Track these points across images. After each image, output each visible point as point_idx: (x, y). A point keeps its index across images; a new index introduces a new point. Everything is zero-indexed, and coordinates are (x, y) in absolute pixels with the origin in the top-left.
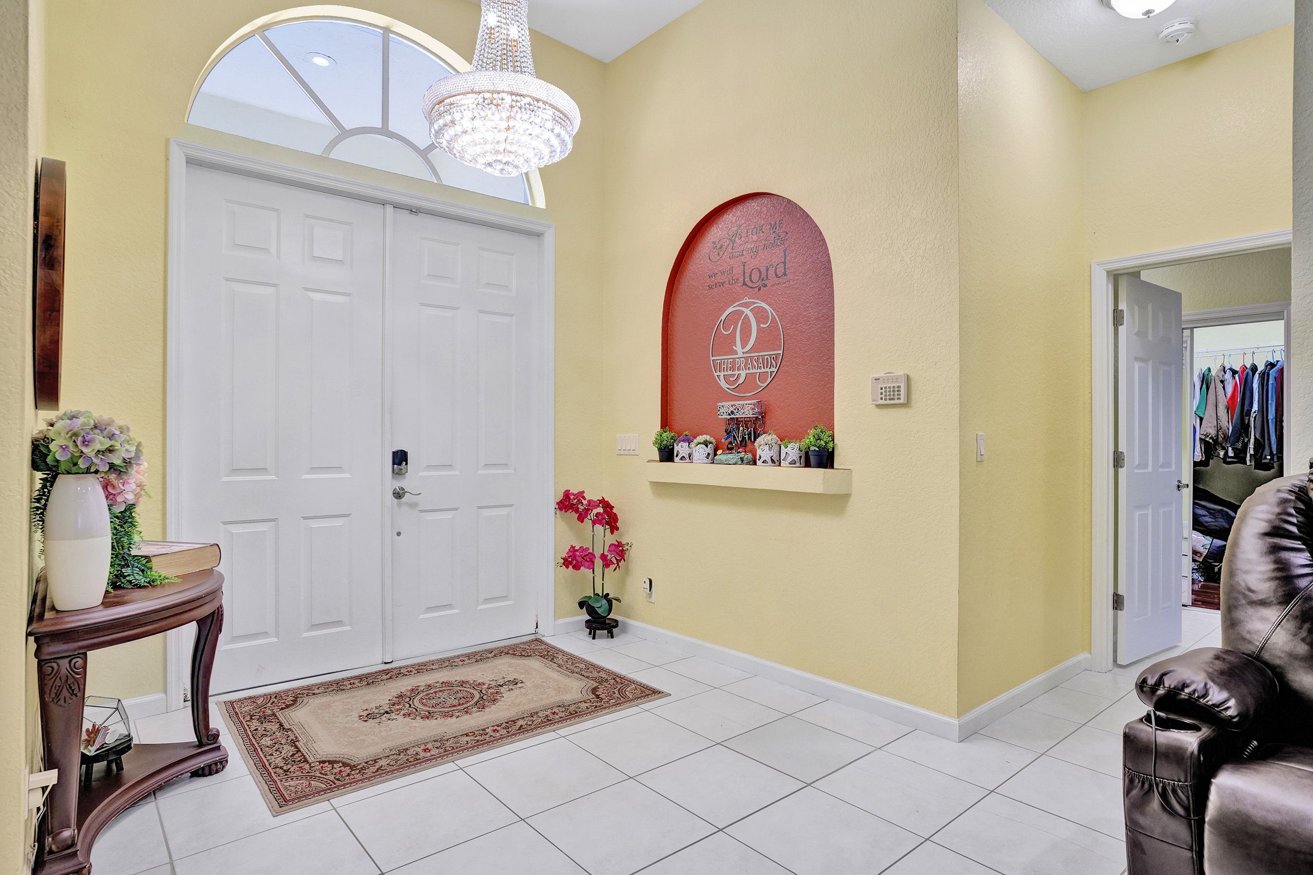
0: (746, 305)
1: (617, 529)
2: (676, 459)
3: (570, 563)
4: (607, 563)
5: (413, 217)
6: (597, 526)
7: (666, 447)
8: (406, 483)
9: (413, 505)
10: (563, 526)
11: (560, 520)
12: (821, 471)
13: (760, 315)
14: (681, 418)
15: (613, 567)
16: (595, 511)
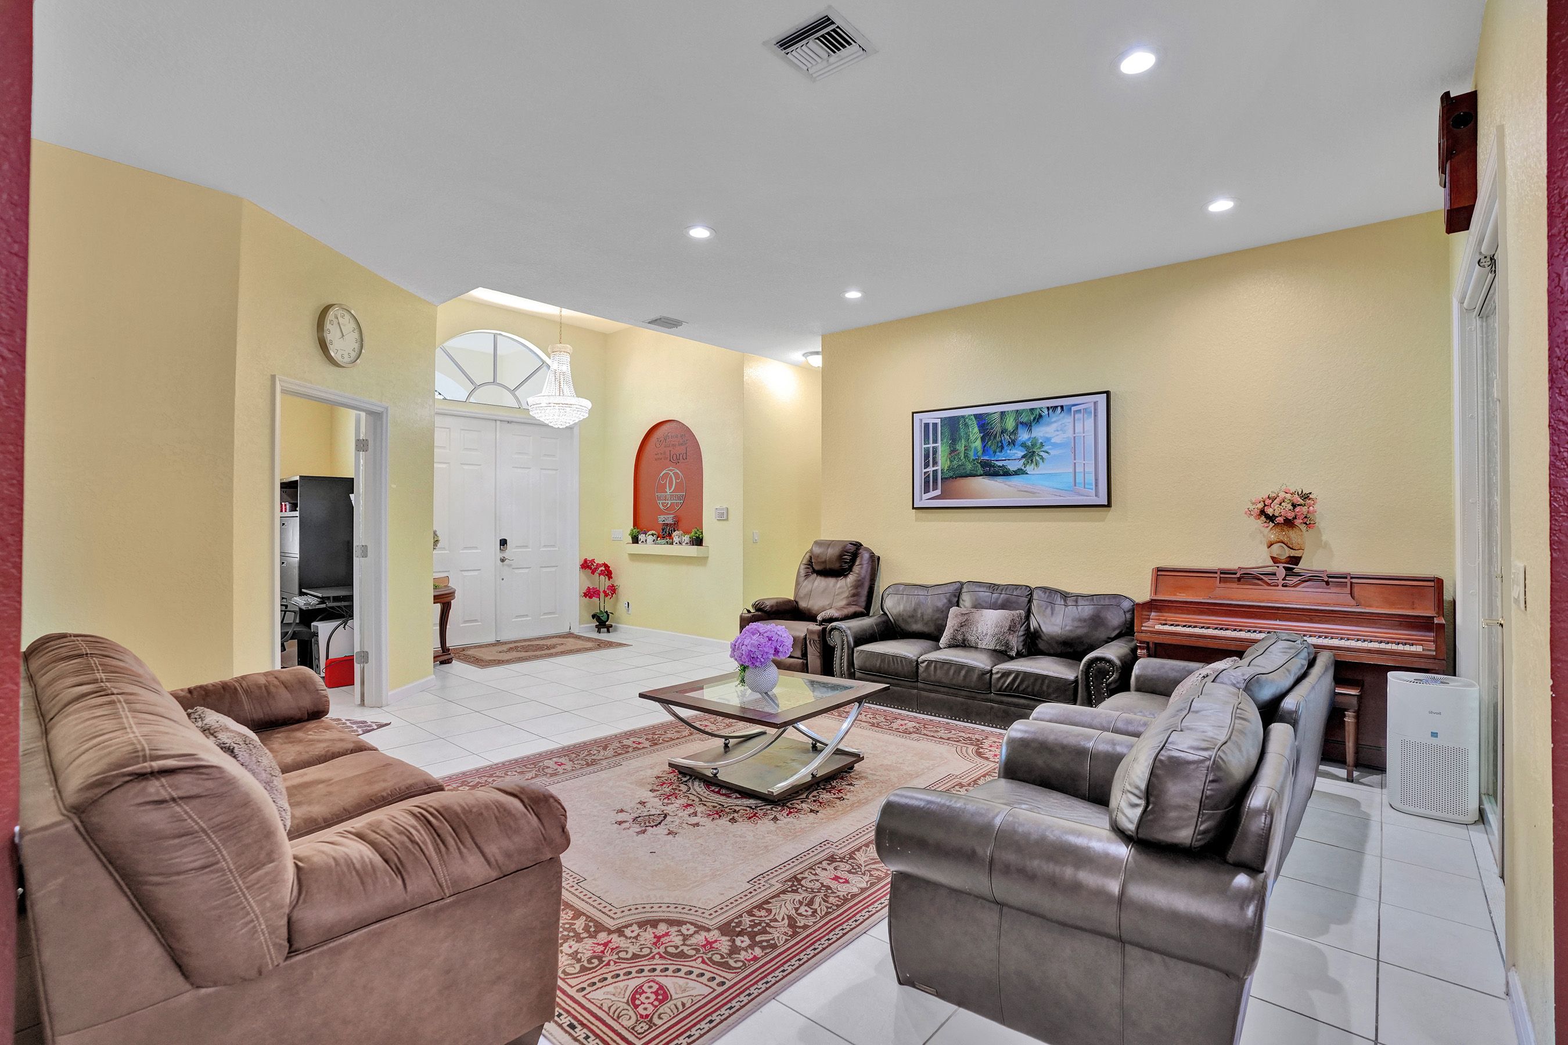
0: (671, 470)
1: (612, 578)
2: (640, 542)
3: (587, 595)
4: (606, 595)
5: (509, 425)
6: (602, 577)
7: (635, 536)
8: (506, 554)
9: (509, 566)
10: (584, 577)
11: (582, 574)
12: (696, 547)
13: (675, 474)
14: (644, 522)
15: (609, 597)
16: (600, 569)
